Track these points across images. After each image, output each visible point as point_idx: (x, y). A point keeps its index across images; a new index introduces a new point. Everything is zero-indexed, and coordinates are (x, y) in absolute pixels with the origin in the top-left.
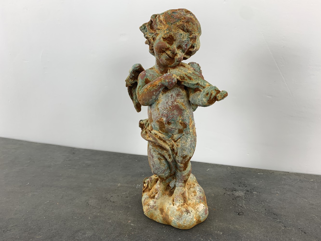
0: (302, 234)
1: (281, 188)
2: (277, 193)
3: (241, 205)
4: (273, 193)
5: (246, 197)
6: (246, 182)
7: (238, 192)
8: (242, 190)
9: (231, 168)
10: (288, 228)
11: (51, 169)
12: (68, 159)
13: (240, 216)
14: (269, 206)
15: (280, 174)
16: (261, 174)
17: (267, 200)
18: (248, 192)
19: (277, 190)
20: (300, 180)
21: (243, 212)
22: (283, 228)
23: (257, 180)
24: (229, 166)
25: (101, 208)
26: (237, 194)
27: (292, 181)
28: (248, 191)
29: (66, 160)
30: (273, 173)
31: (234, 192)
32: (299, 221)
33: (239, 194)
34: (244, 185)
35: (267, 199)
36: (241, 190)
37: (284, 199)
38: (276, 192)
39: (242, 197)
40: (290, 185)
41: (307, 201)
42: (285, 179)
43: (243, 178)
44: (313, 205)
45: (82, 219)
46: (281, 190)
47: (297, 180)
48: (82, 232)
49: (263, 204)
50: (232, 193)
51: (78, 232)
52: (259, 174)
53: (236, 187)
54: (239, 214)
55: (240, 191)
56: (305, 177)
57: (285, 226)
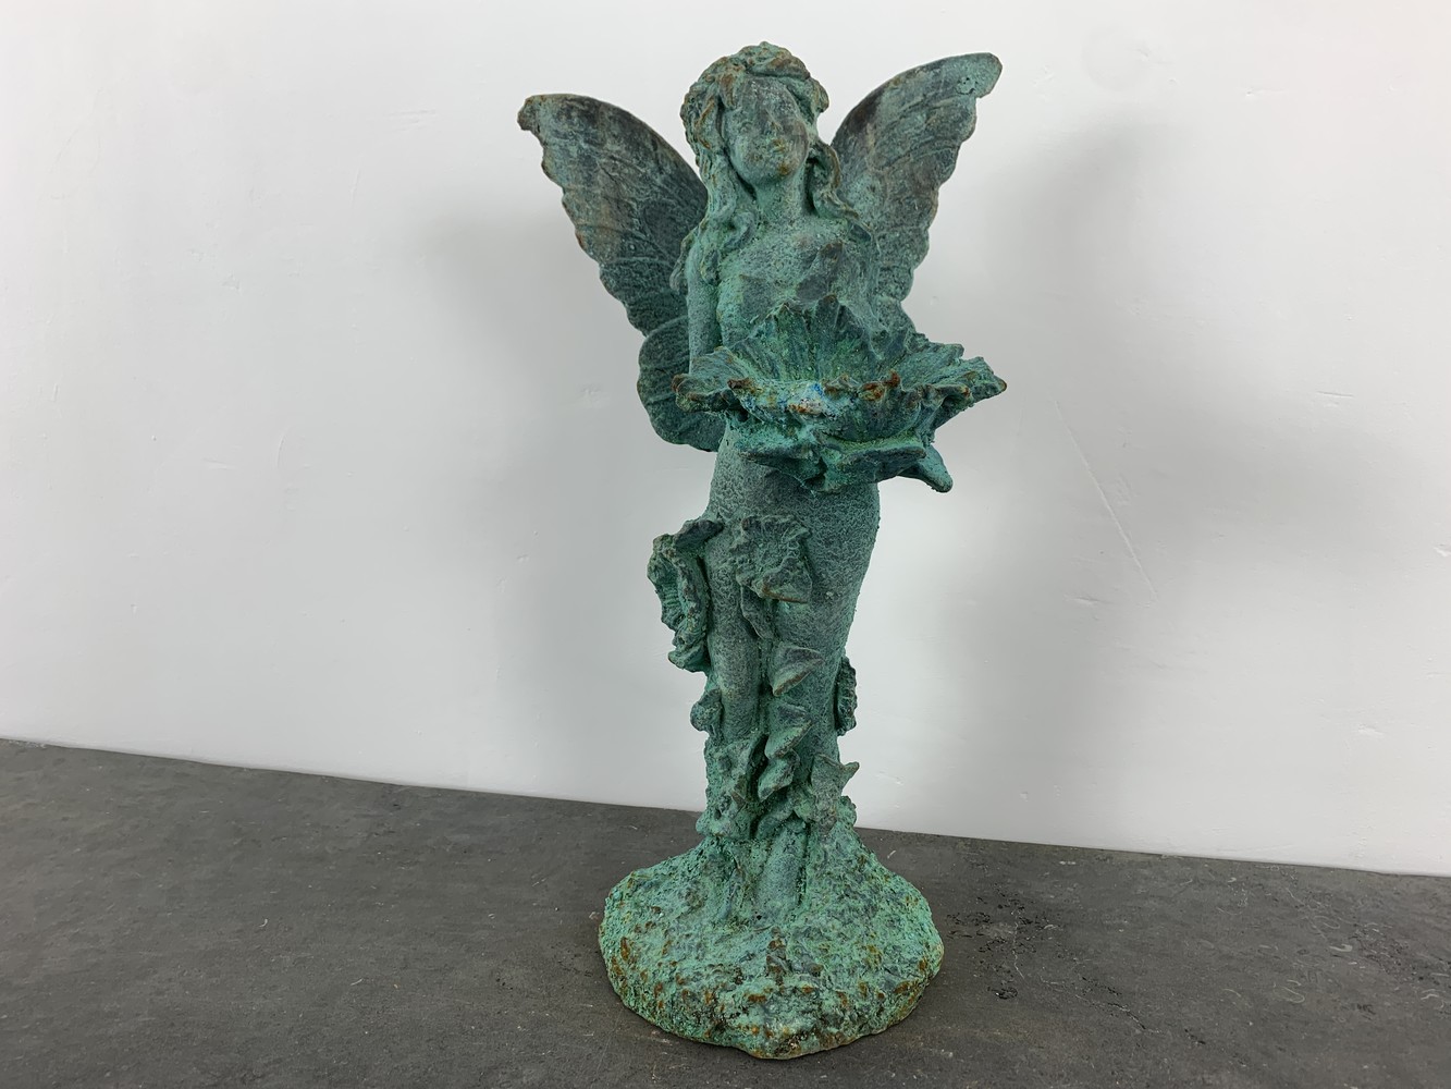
0: (1193, 1047)
1: (1134, 910)
2: (1121, 926)
3: (1007, 968)
4: (1108, 926)
5: (1022, 941)
6: (1021, 892)
7: (995, 928)
8: (1005, 920)
9: (970, 846)
10: (1154, 1029)
11: (331, 867)
12: (382, 830)
13: (1006, 1001)
14: (1097, 968)
15: (1130, 863)
16: (1069, 863)
18: (1028, 926)
19: (1120, 917)
20: (1196, 880)
21: (1016, 987)
22: (1138, 1032)
23: (1055, 883)
24: (963, 839)
25: (549, 994)
26: (992, 932)
27: (1170, 886)
28: (1029, 922)
29: (377, 834)
30: (1108, 861)
31: (984, 926)
32: (1184, 1010)
33: (998, 933)
34: (1015, 902)
35: (1089, 946)
37: (1143, 944)
38: (1117, 921)
39: (1010, 943)
40: (1161, 898)
41: (1212, 947)
42: (1146, 878)
43: (1009, 880)
44: (1230, 958)
45: (496, 1032)
46: (1133, 916)
47: (1184, 880)
48: (508, 1071)
49: (1078, 963)
50: (976, 929)
51: (495, 1071)
52: (1063, 862)
53: (990, 910)
54: (1001, 996)
55: (1001, 924)
56: (1210, 871)
57: (1145, 1025)
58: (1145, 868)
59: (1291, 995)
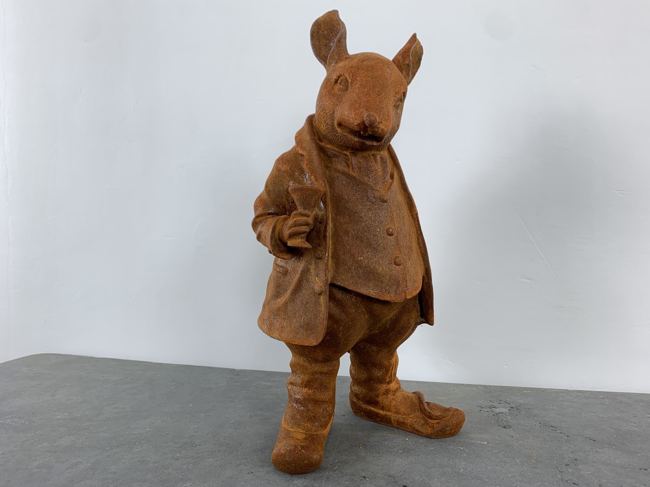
0: (590, 441)
1: (558, 405)
2: (554, 409)
3: (506, 420)
4: (548, 409)
5: (511, 413)
6: (508, 400)
8: (505, 407)
9: (484, 387)
10: (572, 437)
11: (214, 391)
12: (233, 381)
13: (507, 429)
14: (545, 420)
15: (555, 392)
16: (528, 392)
18: (513, 409)
19: (552, 407)
20: (584, 397)
21: (510, 425)
22: (566, 438)
23: (523, 397)
24: (480, 385)
26: (498, 410)
27: (573, 398)
29: (231, 382)
30: (545, 391)
31: (494, 409)
32: (585, 432)
33: (500, 411)
34: (506, 402)
35: (540, 414)
36: (502, 407)
37: (564, 414)
39: (506, 413)
40: (570, 402)
41: (595, 415)
42: (563, 396)
43: (502, 396)
44: (604, 418)
47: (580, 397)
49: (536, 419)
50: (490, 409)
52: (524, 391)
53: (495, 404)
54: (504, 427)
56: (591, 394)
57: (569, 436)
59: (631, 428)
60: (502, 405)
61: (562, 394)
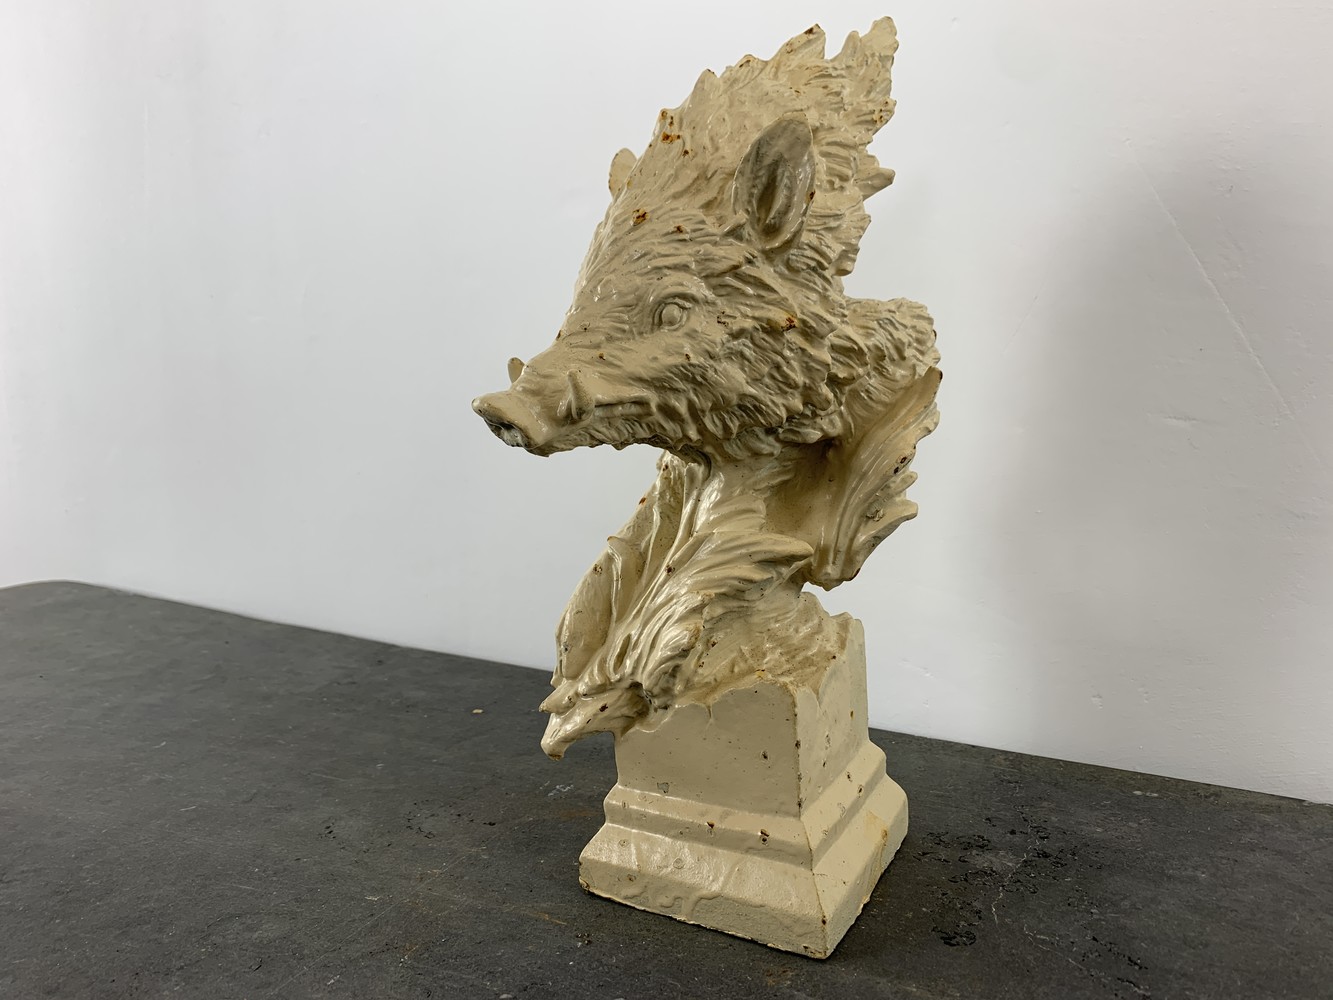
1: (1224, 861)
2: (1194, 880)
3: (977, 905)
4: (1170, 877)
5: (1021, 878)
6: (1054, 819)
7: (989, 856)
8: (1013, 849)
9: (1011, 761)
11: (269, 706)
12: (346, 680)
13: (951, 949)
14: (1123, 928)
16: (1148, 794)
17: (1126, 904)
18: (1042, 860)
19: (1195, 868)
21: (977, 934)
23: (1114, 815)
24: (1004, 752)
25: (369, 849)
26: (981, 860)
27: (1300, 839)
28: (1046, 856)
29: (339, 684)
31: (974, 852)
33: (991, 863)
34: (1038, 829)
35: (1125, 898)
36: (1010, 848)
37: (1220, 908)
38: (1190, 872)
39: (1002, 877)
40: (1279, 853)
42: (1265, 826)
43: (1045, 804)
45: (275, 879)
46: (1218, 870)
48: (248, 921)
49: (1095, 916)
50: (961, 855)
51: (235, 919)
52: (1138, 793)
53: (996, 834)
54: (948, 941)
55: (1002, 853)
58: (1269, 813)
60: (1017, 839)
61: (1268, 818)
